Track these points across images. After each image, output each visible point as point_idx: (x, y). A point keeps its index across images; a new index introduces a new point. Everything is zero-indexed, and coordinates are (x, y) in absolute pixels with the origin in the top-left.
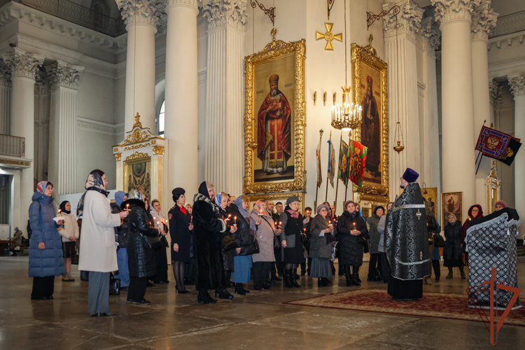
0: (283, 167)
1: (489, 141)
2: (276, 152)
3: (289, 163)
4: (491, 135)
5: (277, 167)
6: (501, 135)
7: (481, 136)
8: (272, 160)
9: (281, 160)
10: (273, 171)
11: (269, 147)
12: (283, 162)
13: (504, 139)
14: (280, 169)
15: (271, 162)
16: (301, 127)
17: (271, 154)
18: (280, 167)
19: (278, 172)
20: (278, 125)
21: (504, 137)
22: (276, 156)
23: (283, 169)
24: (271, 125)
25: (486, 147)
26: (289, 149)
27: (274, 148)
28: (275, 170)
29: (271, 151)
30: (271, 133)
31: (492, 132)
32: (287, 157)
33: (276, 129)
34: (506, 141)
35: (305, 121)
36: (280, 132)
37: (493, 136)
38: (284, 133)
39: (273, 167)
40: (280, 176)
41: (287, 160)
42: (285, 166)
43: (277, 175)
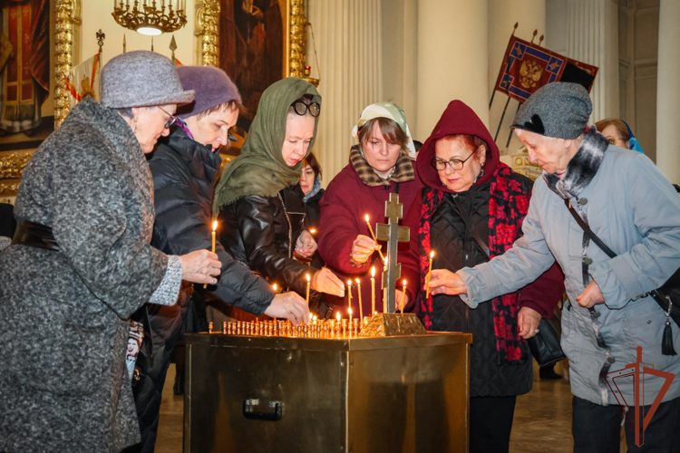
0: (32, 118)
1: (523, 70)
2: (19, 83)
3: (46, 110)
4: (527, 58)
5: (20, 120)
6: (547, 58)
7: (507, 59)
8: (13, 103)
9: (30, 102)
10: (12, 128)
11: (6, 72)
12: (33, 107)
13: (553, 66)
14: (26, 124)
15: (9, 108)
16: (68, 26)
17: (9, 88)
18: (27, 118)
19: (22, 131)
20: (24, 20)
21: (554, 60)
22: (19, 93)
23: (32, 124)
24: (10, 18)
25: (517, 83)
26: (46, 76)
27: (16, 74)
28: (17, 124)
29: (9, 80)
30: (10, 39)
31: (529, 50)
32: (42, 95)
33: (19, 28)
34: (556, 71)
35: (80, 11)
36: (27, 37)
37: (532, 59)
38: (36, 38)
39: (12, 119)
40: (27, 139)
41: (41, 103)
42: (37, 118)
43: (21, 138)
